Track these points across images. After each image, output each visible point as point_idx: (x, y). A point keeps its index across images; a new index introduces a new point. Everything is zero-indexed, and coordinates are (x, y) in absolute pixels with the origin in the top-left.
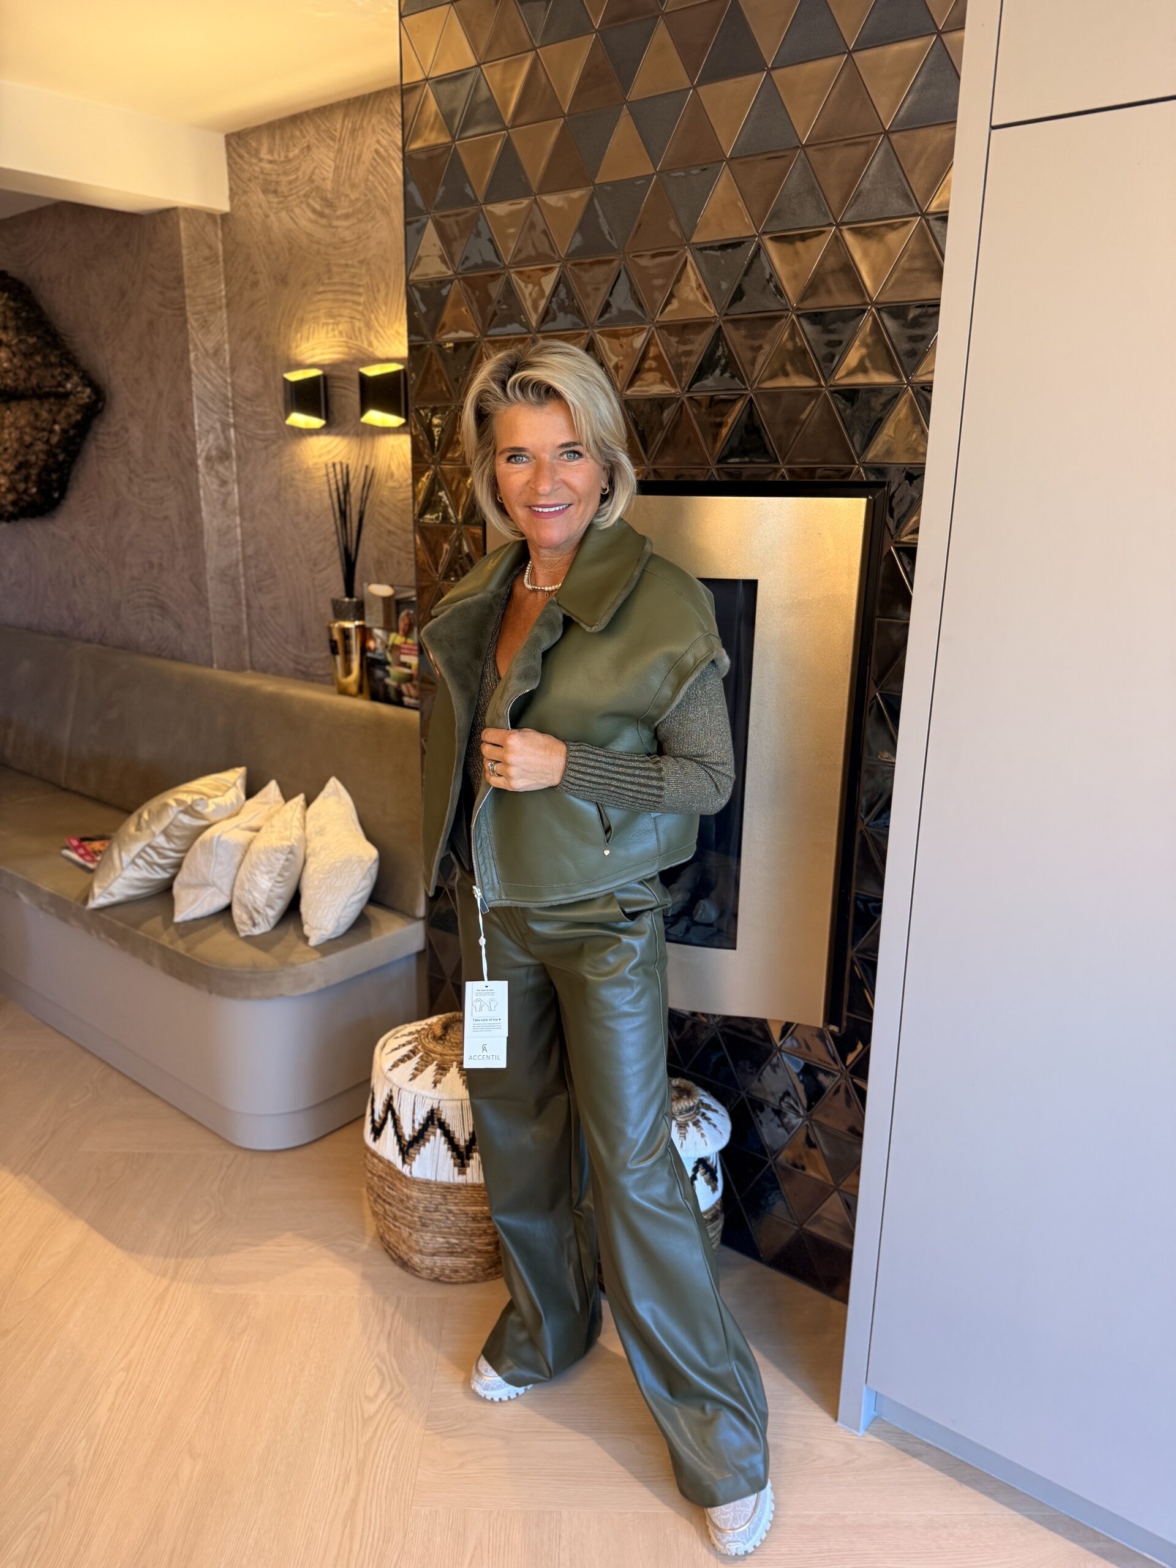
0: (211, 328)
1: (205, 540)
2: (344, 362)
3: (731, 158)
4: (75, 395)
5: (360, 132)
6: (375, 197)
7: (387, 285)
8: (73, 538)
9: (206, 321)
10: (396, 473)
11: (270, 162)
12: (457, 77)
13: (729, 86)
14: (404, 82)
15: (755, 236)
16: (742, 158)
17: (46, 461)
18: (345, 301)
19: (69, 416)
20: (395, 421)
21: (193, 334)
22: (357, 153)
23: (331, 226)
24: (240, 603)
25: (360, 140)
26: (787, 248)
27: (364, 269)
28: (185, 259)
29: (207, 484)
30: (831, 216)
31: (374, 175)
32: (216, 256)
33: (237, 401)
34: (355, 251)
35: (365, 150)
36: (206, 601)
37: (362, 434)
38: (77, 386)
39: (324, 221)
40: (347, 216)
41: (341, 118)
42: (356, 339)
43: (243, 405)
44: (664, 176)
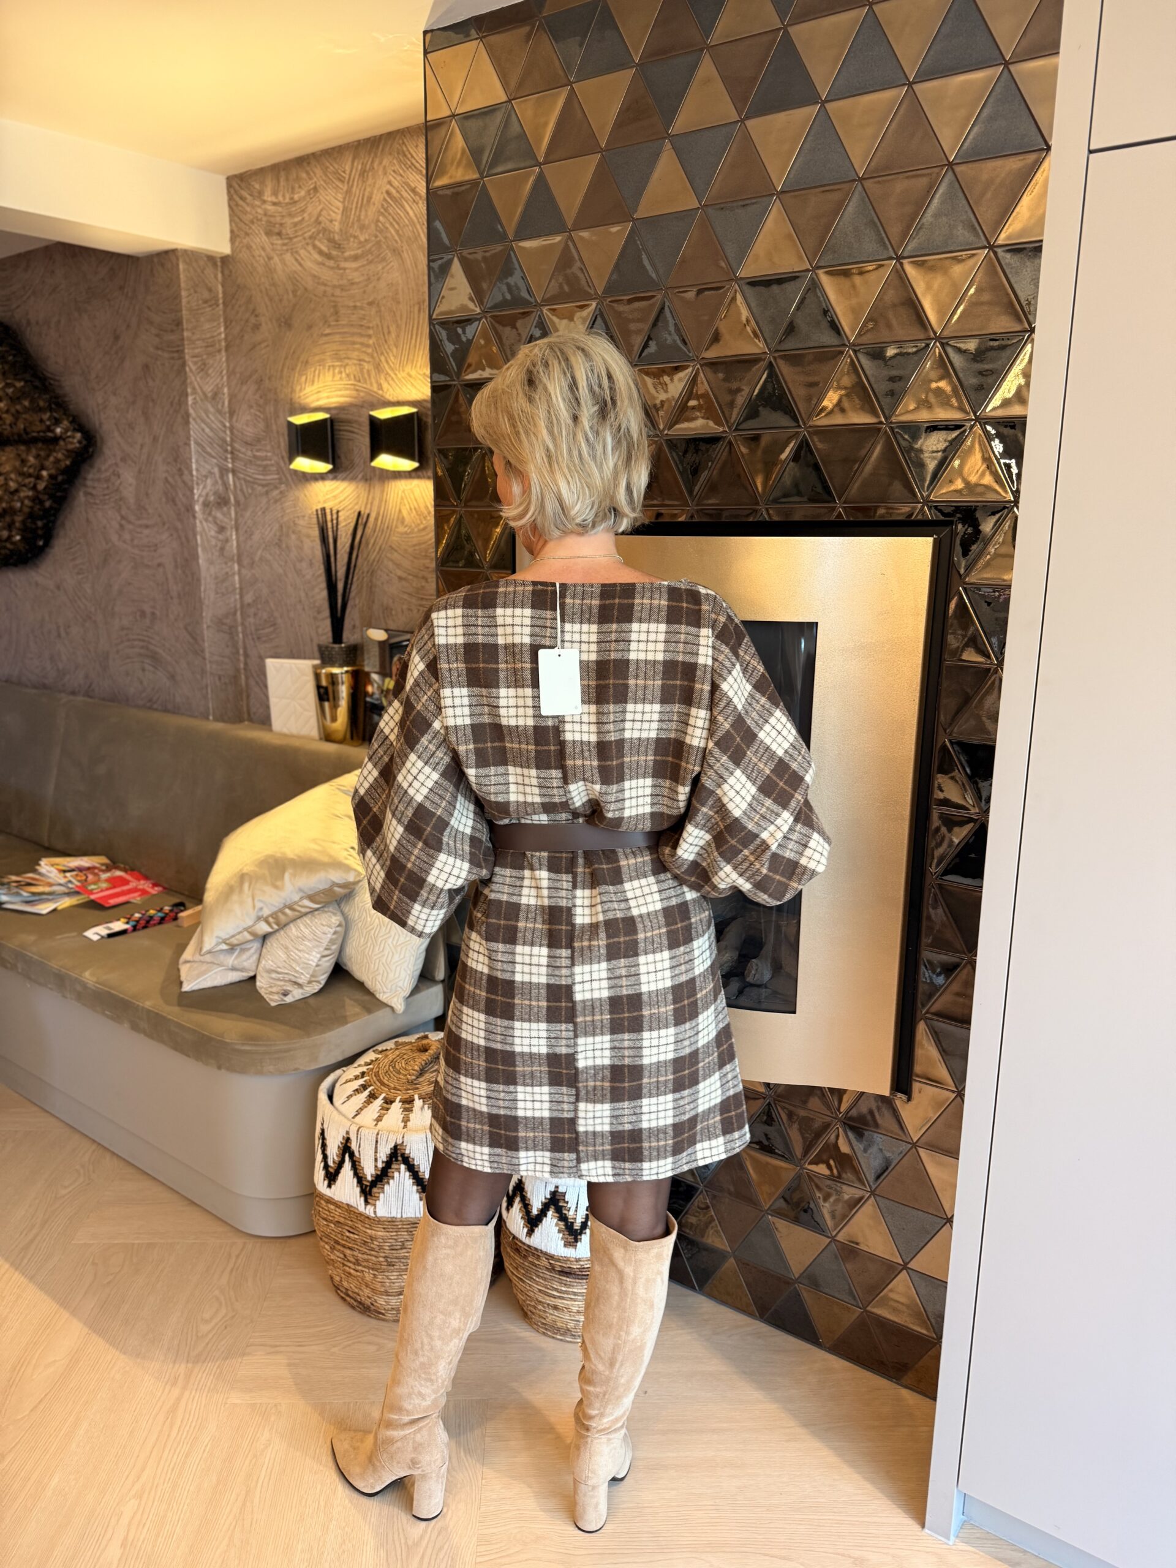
0: (210, 371)
1: (202, 589)
2: (352, 405)
3: (782, 192)
4: (64, 440)
5: (370, 174)
6: (386, 238)
7: (398, 327)
8: (58, 588)
9: (204, 364)
10: (407, 519)
11: (274, 204)
12: (487, 112)
13: (780, 118)
14: (429, 118)
15: (808, 270)
16: (794, 191)
17: (31, 508)
18: (354, 343)
19: (57, 461)
20: (407, 465)
21: (191, 378)
22: (367, 194)
23: (338, 268)
24: (238, 652)
25: (370, 181)
26: (844, 282)
27: (373, 311)
28: (184, 301)
29: (204, 528)
30: (891, 249)
31: (384, 216)
32: (216, 298)
33: (236, 446)
34: (364, 292)
35: (375, 192)
36: (203, 651)
37: (371, 479)
38: (67, 431)
39: (331, 263)
40: (356, 258)
41: (350, 159)
42: (365, 382)
43: (243, 450)
44: (710, 210)
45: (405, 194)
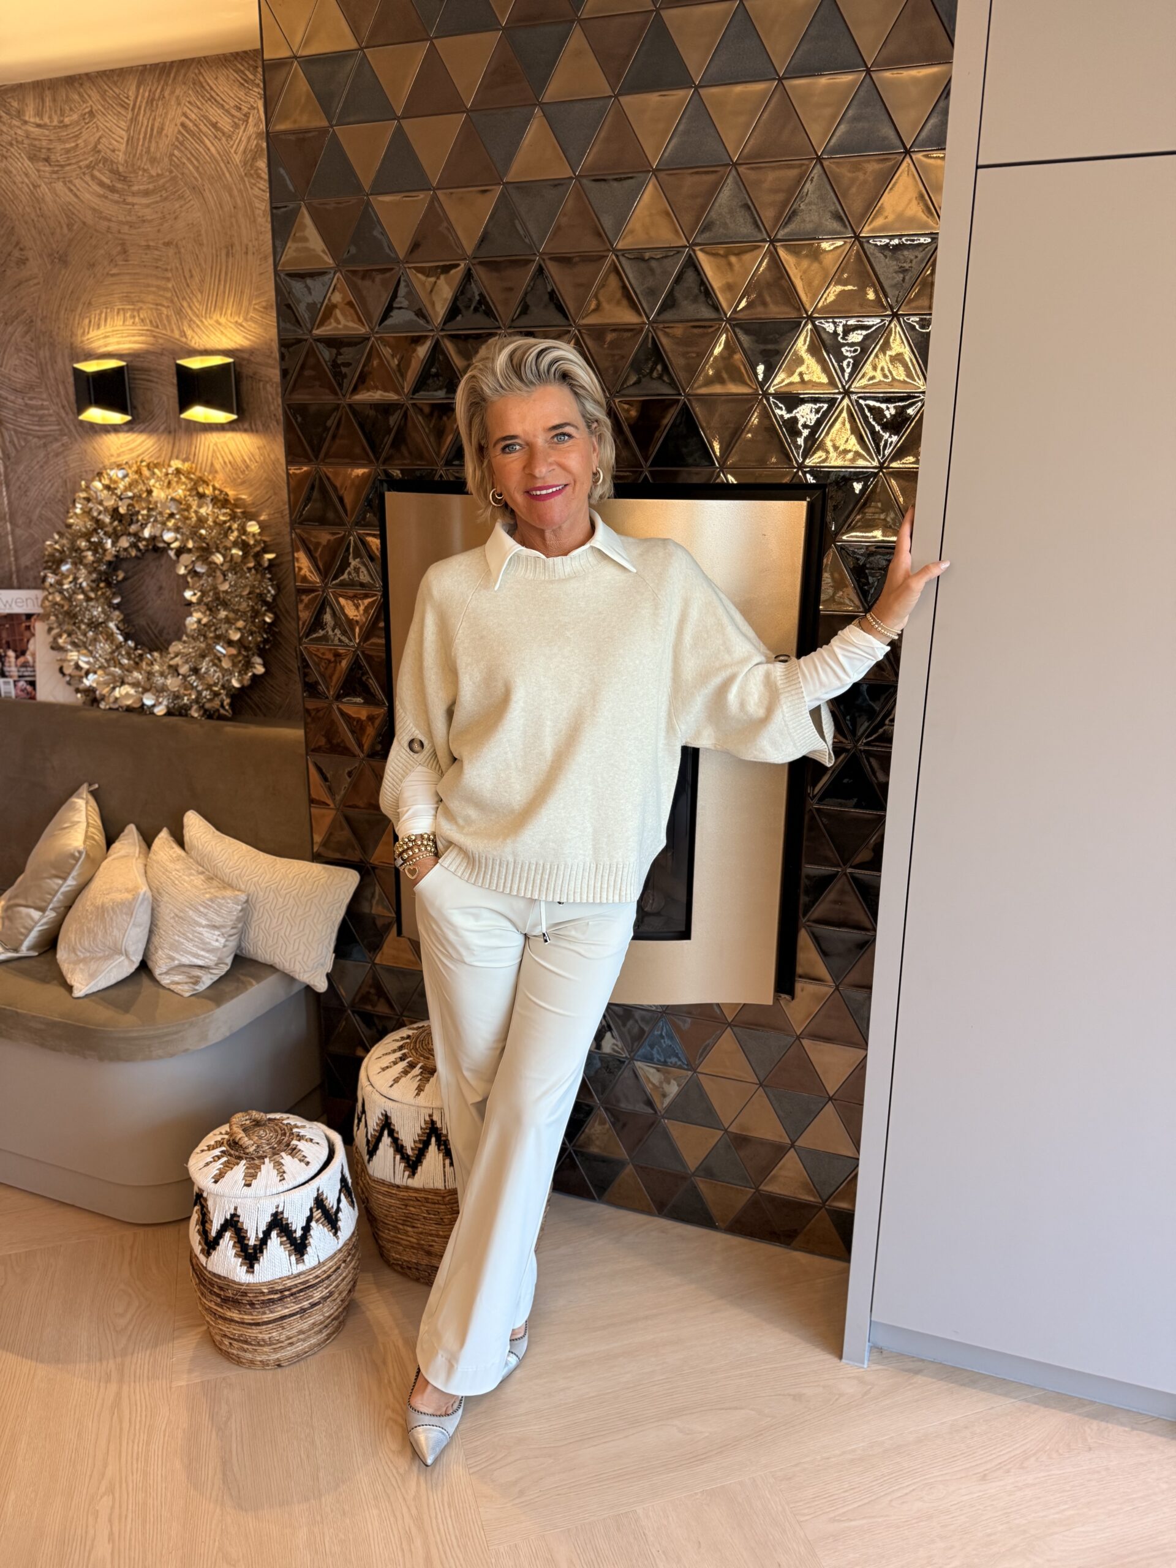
2: (148, 352)
3: (657, 170)
5: (160, 103)
6: (183, 174)
7: (201, 270)
11: (39, 126)
12: (335, 58)
13: (654, 98)
15: (686, 247)
16: (669, 169)
18: (148, 286)
20: (223, 417)
22: (157, 125)
23: (125, 202)
25: (160, 110)
26: (723, 262)
27: (171, 251)
30: (764, 232)
31: (181, 151)
34: (159, 231)
35: (168, 123)
37: (175, 431)
39: (116, 197)
40: (146, 193)
41: (135, 84)
42: (166, 329)
43: (12, 398)
44: (585, 181)
45: (204, 129)
